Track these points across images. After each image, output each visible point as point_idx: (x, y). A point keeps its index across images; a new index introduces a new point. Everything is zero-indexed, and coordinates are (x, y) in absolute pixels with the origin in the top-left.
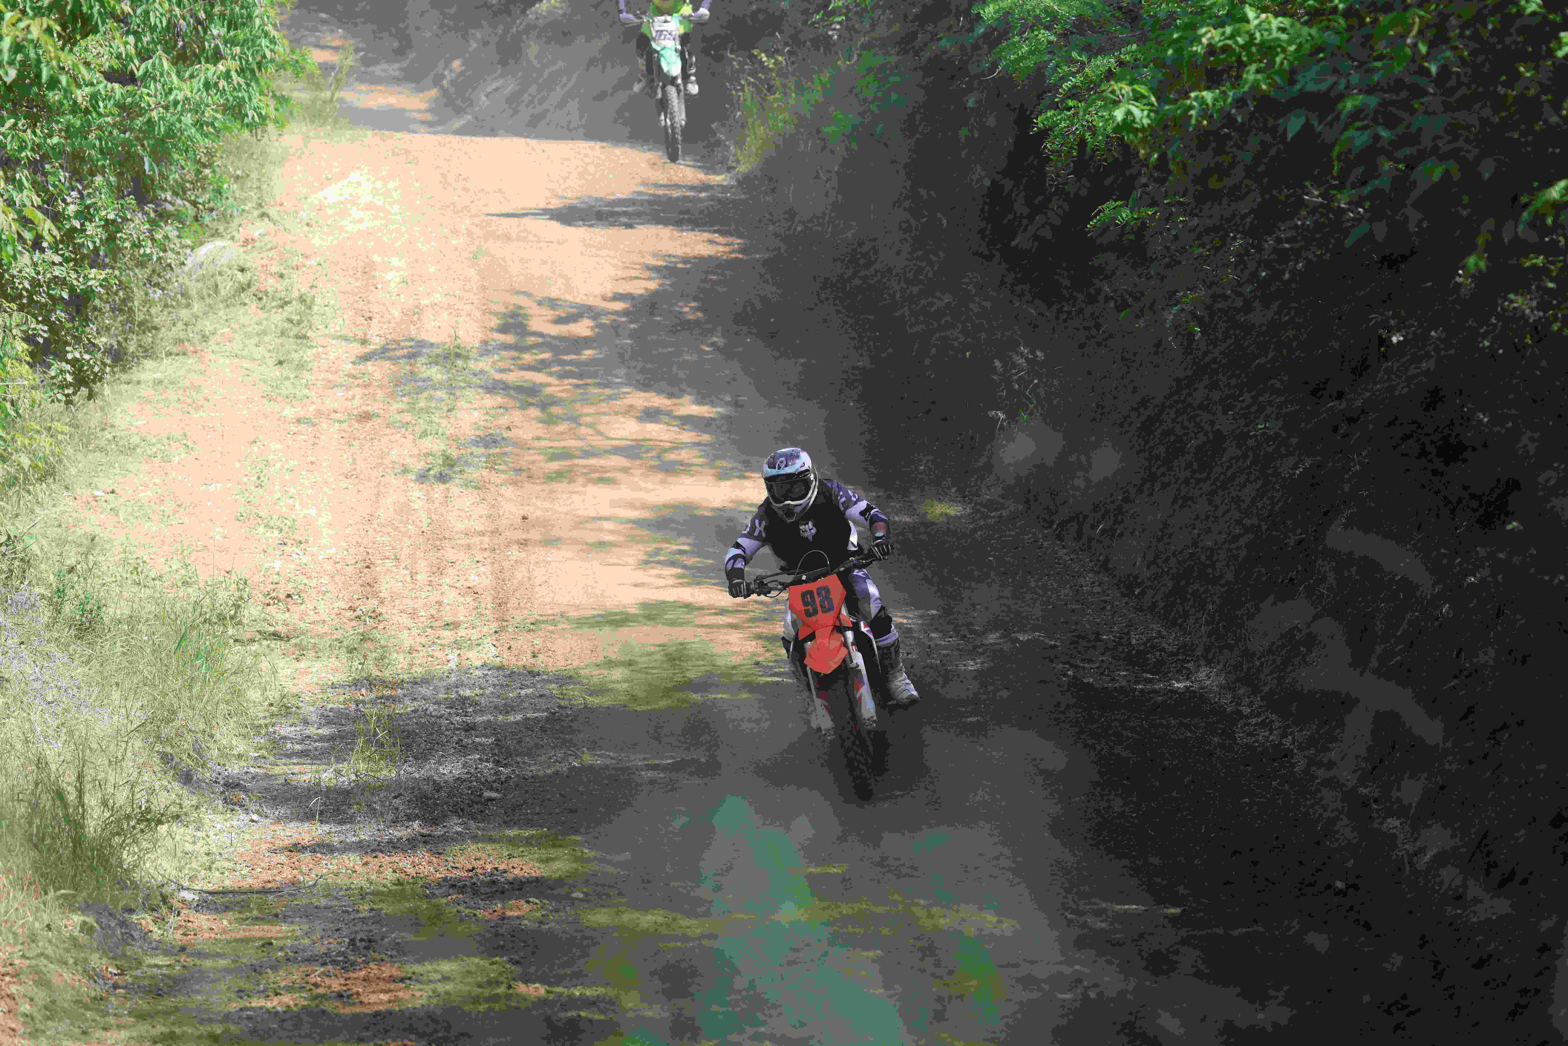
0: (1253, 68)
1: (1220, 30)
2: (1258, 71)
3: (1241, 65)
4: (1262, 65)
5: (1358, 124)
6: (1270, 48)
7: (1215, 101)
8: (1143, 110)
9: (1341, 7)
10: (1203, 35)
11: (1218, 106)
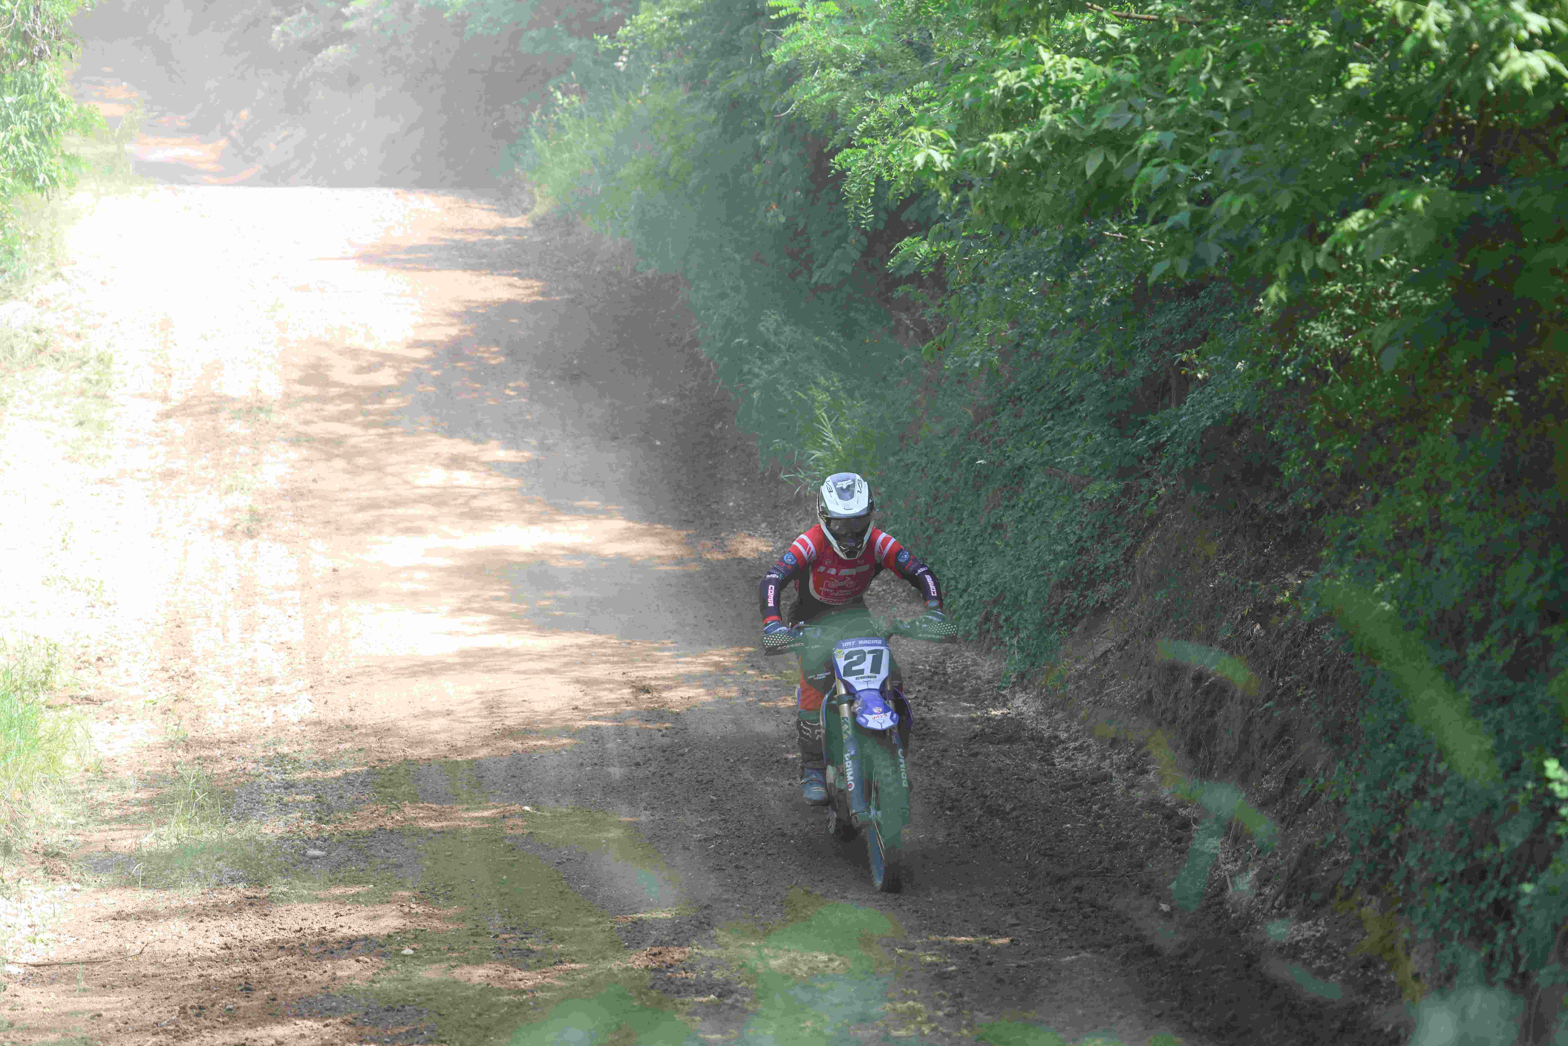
0: (1049, 108)
1: (1016, 73)
2: (1054, 112)
3: (1038, 106)
4: (1059, 105)
5: (1156, 161)
6: (1066, 88)
7: (1014, 142)
8: (943, 154)
9: (1133, 46)
10: (998, 78)
11: (1016, 148)
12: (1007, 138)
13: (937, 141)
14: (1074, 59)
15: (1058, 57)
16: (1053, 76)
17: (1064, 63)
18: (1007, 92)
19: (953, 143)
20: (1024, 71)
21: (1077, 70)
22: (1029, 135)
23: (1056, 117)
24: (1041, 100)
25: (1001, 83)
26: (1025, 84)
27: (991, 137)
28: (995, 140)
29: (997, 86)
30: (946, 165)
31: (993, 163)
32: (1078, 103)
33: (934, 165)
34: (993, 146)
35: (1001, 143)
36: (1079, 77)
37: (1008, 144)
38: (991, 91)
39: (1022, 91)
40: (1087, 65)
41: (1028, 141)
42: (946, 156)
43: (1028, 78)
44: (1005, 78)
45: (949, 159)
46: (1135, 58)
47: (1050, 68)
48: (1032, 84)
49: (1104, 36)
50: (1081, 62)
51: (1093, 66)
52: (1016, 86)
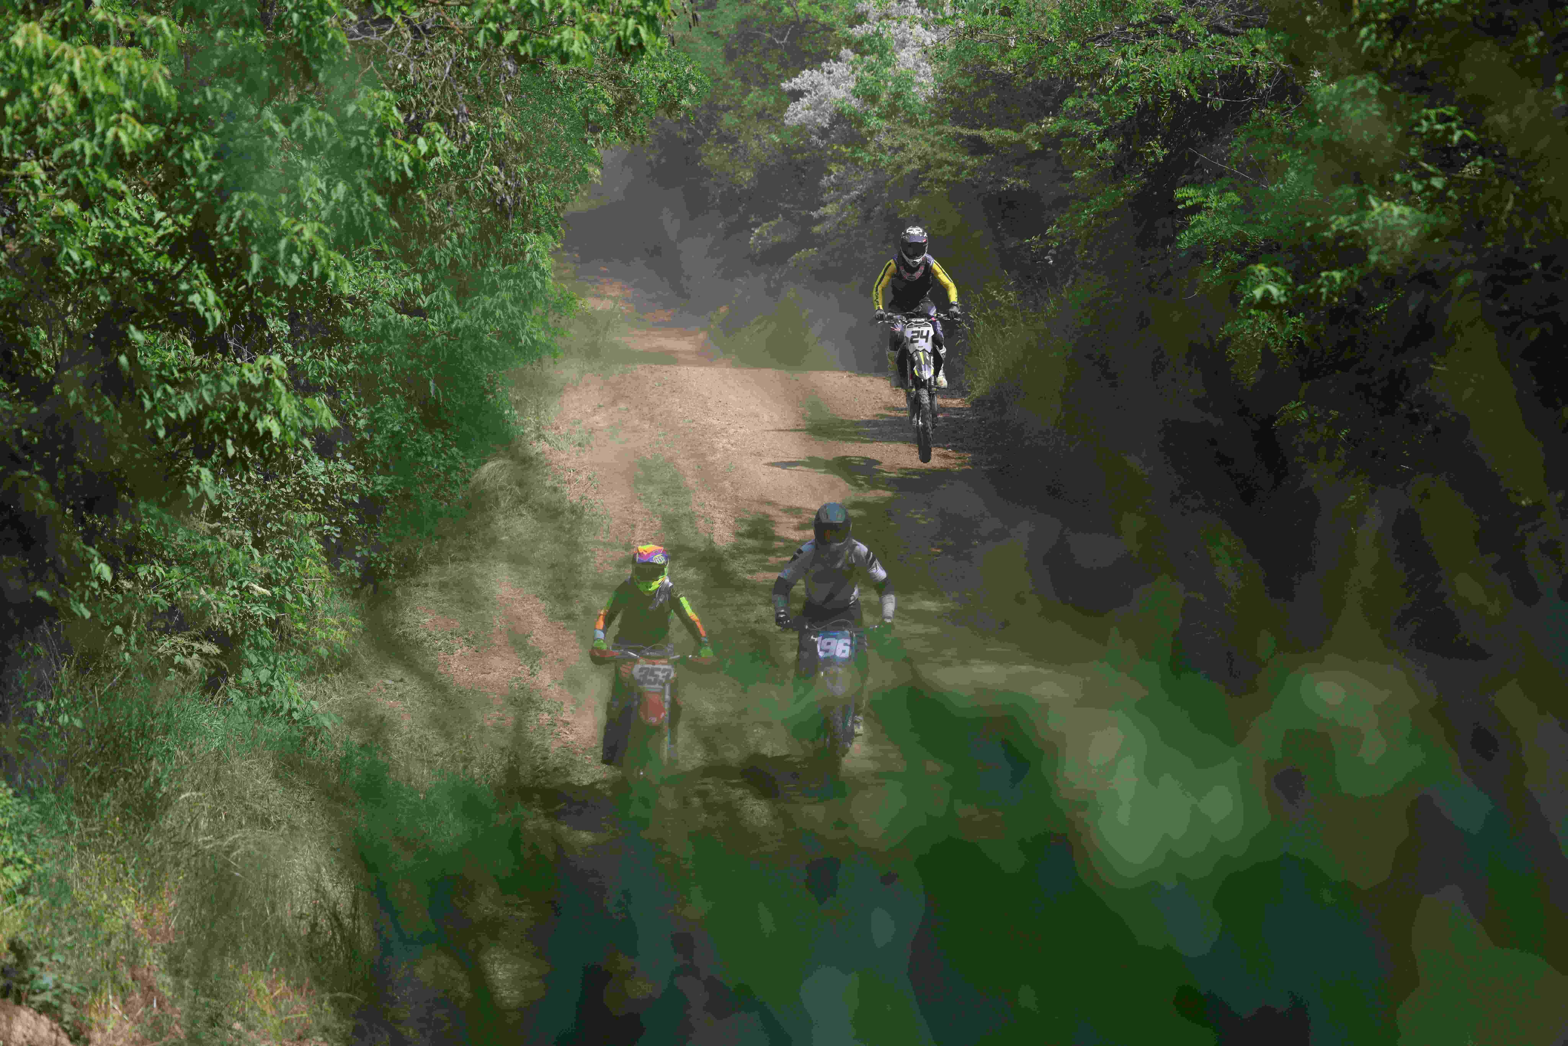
0: (1376, 249)
1: (1347, 217)
2: (1381, 253)
3: (1367, 247)
5: (1469, 296)
6: (1392, 233)
7: (1343, 280)
8: (1280, 290)
9: (1456, 198)
10: (1332, 223)
11: (1346, 284)
12: (1337, 275)
13: (1276, 279)
14: (1401, 207)
15: (1385, 204)
16: (1381, 222)
17: (1392, 211)
18: (1340, 235)
19: (1290, 280)
20: (1354, 216)
21: (1402, 216)
22: (1357, 272)
23: (1383, 257)
24: (1370, 243)
25: (1334, 227)
26: (1356, 228)
27: (1323, 274)
28: (1327, 278)
29: (1330, 229)
30: (1283, 299)
31: (1324, 298)
32: (1403, 246)
33: (1272, 299)
34: (1326, 283)
35: (1332, 280)
36: (1405, 222)
37: (1338, 280)
38: (1326, 234)
39: (1353, 234)
40: (1412, 212)
41: (1356, 278)
42: (1283, 292)
43: (1357, 223)
44: (1337, 222)
45: (1285, 294)
46: (1456, 207)
47: (1379, 214)
48: (1362, 228)
49: (1429, 187)
50: (1407, 211)
51: (1418, 213)
52: (1347, 230)
